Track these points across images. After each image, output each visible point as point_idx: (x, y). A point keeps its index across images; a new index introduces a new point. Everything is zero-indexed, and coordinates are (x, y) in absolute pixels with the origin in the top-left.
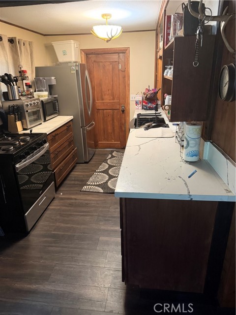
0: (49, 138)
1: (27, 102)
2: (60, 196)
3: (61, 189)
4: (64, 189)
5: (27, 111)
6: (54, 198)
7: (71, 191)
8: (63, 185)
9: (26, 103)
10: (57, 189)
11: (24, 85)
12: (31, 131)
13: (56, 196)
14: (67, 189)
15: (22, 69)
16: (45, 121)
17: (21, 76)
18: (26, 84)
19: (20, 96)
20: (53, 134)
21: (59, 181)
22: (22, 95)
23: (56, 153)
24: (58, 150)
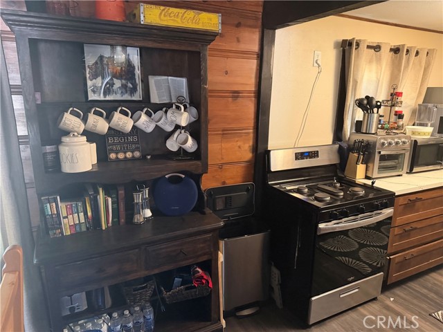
0: (401, 201)
1: (385, 139)
2: (388, 302)
3: (397, 291)
4: (402, 294)
5: (380, 152)
6: (375, 299)
7: (413, 304)
8: (404, 286)
9: (382, 141)
10: (386, 287)
11: (393, 113)
12: (373, 183)
13: (381, 297)
14: (407, 297)
15: (396, 91)
16: (411, 172)
17: (392, 100)
18: (396, 112)
19: (378, 128)
20: (413, 197)
21: (395, 276)
22: (382, 128)
23: (407, 229)
24: (414, 225)
